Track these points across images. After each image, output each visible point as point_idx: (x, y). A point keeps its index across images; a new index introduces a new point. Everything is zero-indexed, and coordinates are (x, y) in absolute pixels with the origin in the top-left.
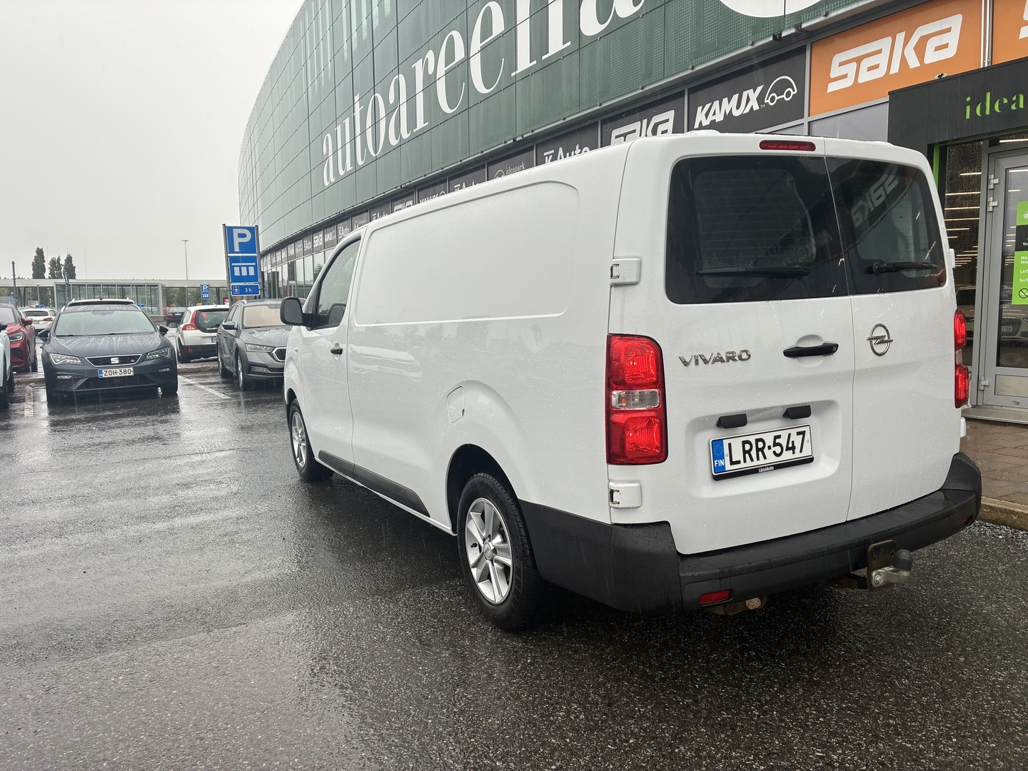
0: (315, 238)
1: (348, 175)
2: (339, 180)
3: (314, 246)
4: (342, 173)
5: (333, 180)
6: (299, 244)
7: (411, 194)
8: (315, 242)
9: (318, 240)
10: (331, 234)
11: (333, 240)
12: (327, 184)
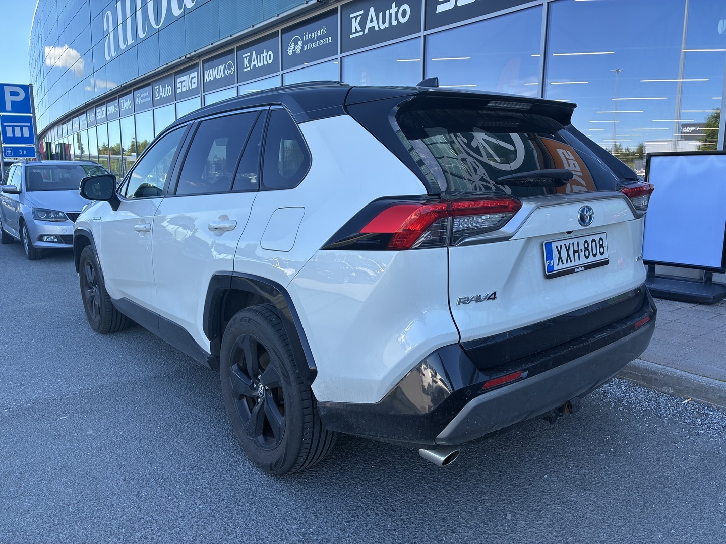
0: (98, 111)
1: (129, 48)
2: (120, 54)
3: (98, 118)
4: (123, 47)
5: (114, 55)
6: (83, 117)
7: (196, 65)
8: (97, 115)
9: (101, 111)
10: (113, 107)
11: (115, 113)
12: (108, 58)
